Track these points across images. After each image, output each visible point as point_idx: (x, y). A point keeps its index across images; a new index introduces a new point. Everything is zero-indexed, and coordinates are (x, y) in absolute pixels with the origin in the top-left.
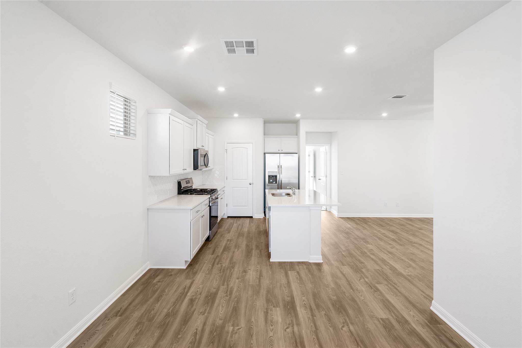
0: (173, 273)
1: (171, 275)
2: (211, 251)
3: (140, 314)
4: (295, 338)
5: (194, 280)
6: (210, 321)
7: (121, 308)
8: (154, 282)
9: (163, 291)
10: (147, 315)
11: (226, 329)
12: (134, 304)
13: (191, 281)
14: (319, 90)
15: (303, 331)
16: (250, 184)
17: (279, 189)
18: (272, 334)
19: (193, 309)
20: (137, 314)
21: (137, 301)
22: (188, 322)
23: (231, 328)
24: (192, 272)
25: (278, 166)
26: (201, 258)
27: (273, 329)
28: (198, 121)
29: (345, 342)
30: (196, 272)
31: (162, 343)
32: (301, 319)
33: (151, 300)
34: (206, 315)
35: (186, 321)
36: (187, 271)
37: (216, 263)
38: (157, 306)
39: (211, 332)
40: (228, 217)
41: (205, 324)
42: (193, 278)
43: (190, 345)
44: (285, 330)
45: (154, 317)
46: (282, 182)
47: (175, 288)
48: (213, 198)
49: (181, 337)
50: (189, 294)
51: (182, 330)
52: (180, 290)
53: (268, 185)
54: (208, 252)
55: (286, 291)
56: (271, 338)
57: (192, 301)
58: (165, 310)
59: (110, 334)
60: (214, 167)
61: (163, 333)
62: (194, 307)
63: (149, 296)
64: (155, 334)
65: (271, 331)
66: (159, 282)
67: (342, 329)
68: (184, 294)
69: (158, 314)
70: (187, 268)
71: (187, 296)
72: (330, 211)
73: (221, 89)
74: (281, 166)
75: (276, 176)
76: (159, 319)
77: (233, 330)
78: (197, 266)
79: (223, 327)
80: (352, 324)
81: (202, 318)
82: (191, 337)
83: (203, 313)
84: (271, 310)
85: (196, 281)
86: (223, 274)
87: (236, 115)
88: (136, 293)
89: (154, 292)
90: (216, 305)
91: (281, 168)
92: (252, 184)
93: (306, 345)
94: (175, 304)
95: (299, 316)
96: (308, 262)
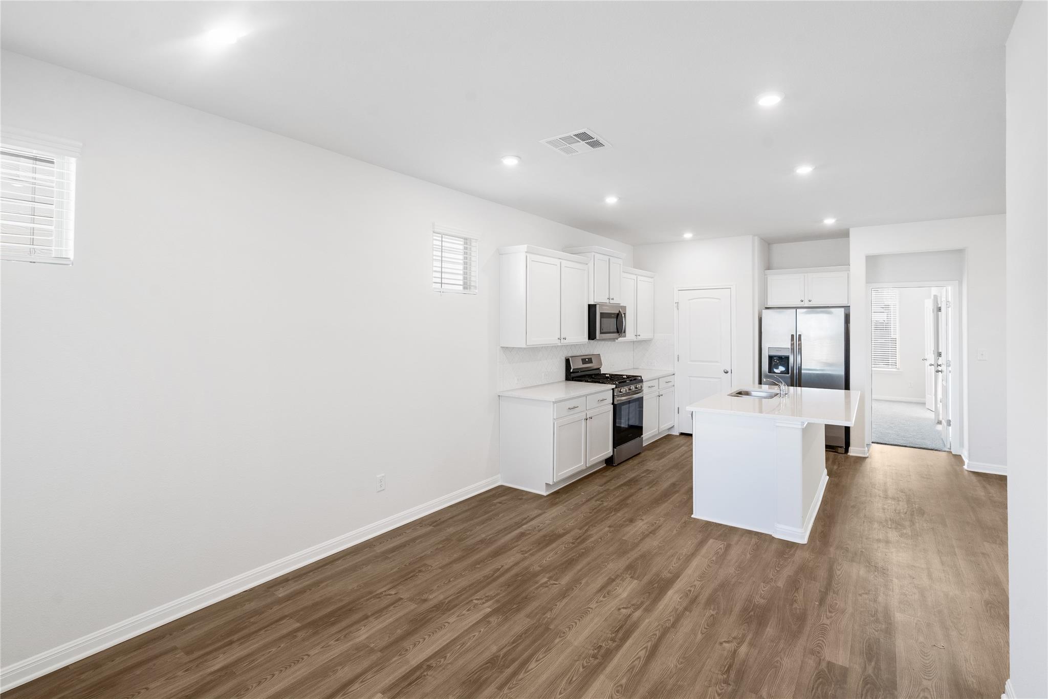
0: (524, 497)
1: (521, 499)
2: (604, 480)
3: (454, 531)
4: (624, 623)
5: (544, 513)
6: (526, 563)
7: (440, 519)
8: (495, 502)
9: (497, 514)
10: (460, 534)
11: (538, 578)
12: (455, 519)
13: (540, 512)
14: (804, 170)
15: (647, 621)
16: (727, 372)
17: (793, 386)
18: (595, 606)
19: (516, 544)
20: (451, 530)
21: (460, 517)
22: (500, 555)
23: (545, 580)
24: (552, 502)
25: (792, 336)
26: (579, 487)
27: (601, 601)
28: (597, 255)
29: (707, 660)
30: (556, 504)
31: (454, 565)
32: (661, 605)
33: (476, 521)
34: (526, 555)
35: (497, 554)
36: (547, 498)
37: (595, 498)
38: (478, 528)
39: (517, 575)
40: (682, 434)
41: (517, 564)
42: (547, 509)
43: (482, 578)
44: (619, 609)
45: (464, 539)
46: (802, 371)
47: (514, 515)
48: (622, 390)
49: (478, 568)
50: (524, 527)
51: (486, 561)
52: (517, 519)
53: (767, 377)
54: (597, 481)
55: (675, 564)
56: (589, 610)
57: (522, 535)
58: (483, 536)
59: (414, 540)
60: (654, 336)
61: (464, 557)
62: (519, 543)
63: (477, 516)
64: (455, 555)
65: (597, 602)
66: (500, 503)
67: (721, 644)
68: (519, 525)
69: (472, 537)
70: (548, 496)
71: (521, 528)
72: (960, 456)
73: (611, 200)
74: (800, 336)
75: (787, 358)
76: (470, 542)
77: (546, 583)
78: (564, 496)
79: (536, 575)
80: (752, 645)
81: (519, 556)
82: (489, 571)
83: (523, 552)
84: (623, 580)
85: (546, 515)
86: (592, 516)
87: (688, 235)
88: (467, 508)
89: (486, 513)
90: (548, 549)
91: (800, 339)
92: (730, 372)
93: (633, 636)
94: (499, 532)
95: (662, 601)
96: (771, 535)
